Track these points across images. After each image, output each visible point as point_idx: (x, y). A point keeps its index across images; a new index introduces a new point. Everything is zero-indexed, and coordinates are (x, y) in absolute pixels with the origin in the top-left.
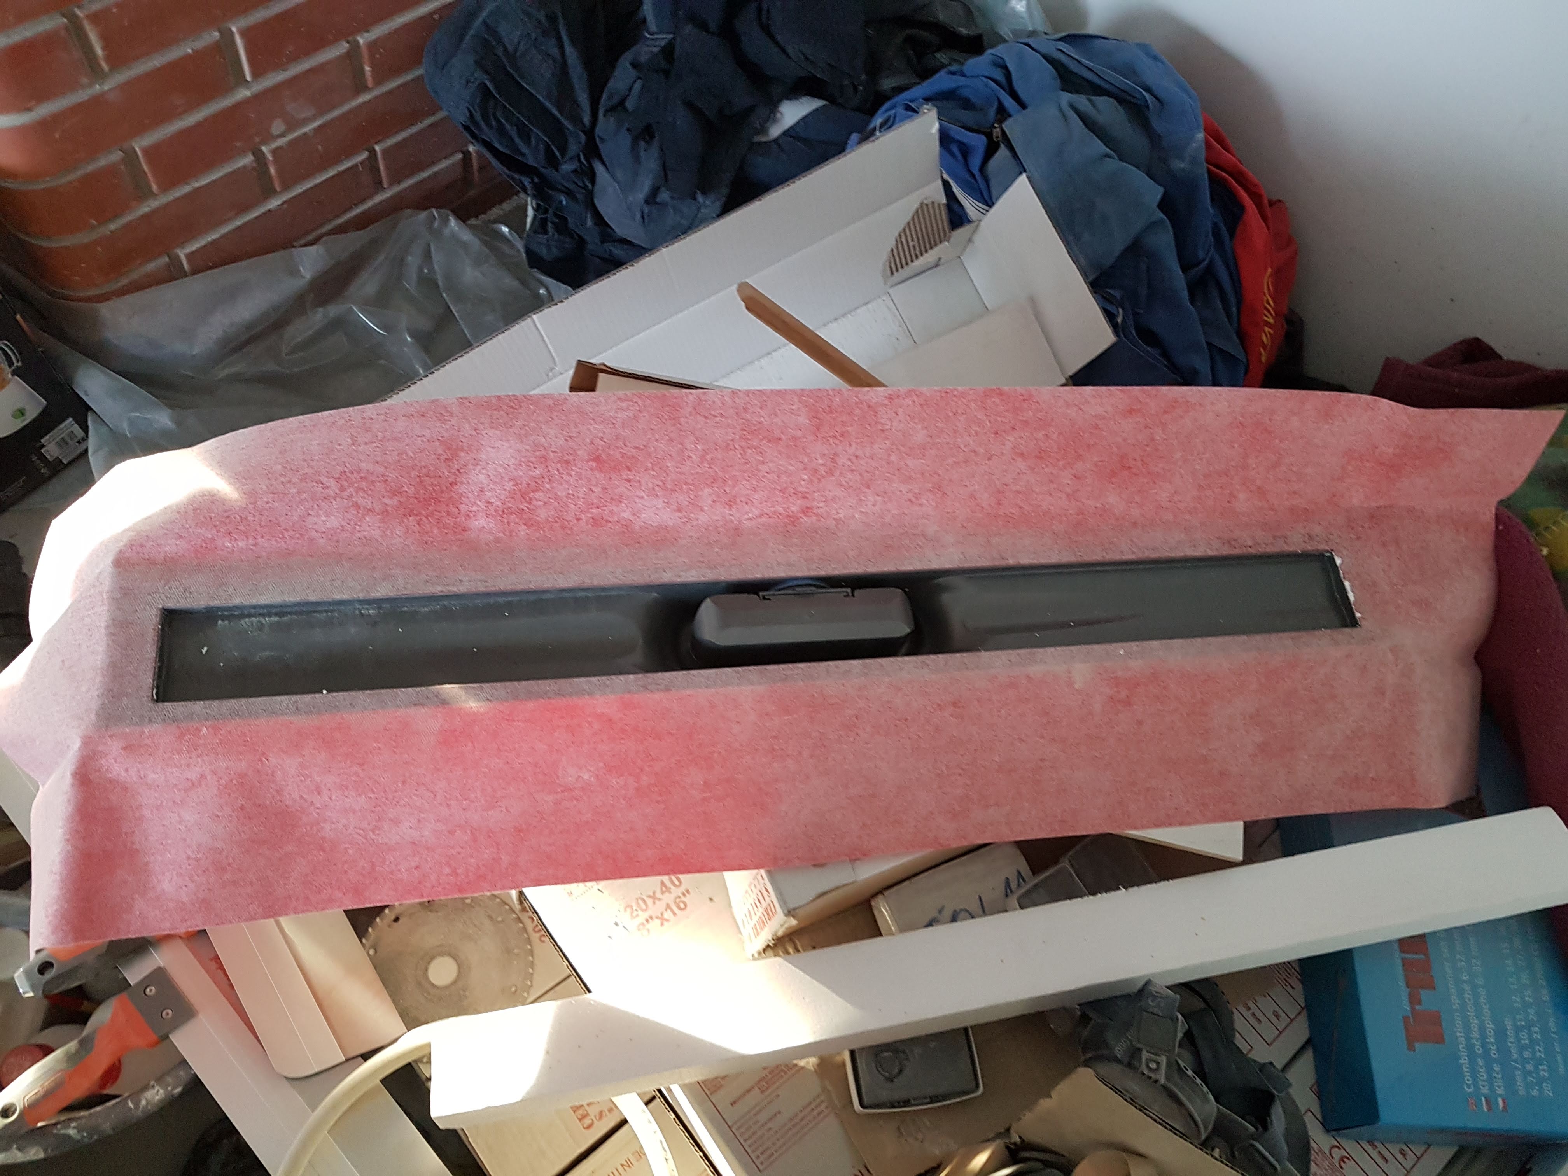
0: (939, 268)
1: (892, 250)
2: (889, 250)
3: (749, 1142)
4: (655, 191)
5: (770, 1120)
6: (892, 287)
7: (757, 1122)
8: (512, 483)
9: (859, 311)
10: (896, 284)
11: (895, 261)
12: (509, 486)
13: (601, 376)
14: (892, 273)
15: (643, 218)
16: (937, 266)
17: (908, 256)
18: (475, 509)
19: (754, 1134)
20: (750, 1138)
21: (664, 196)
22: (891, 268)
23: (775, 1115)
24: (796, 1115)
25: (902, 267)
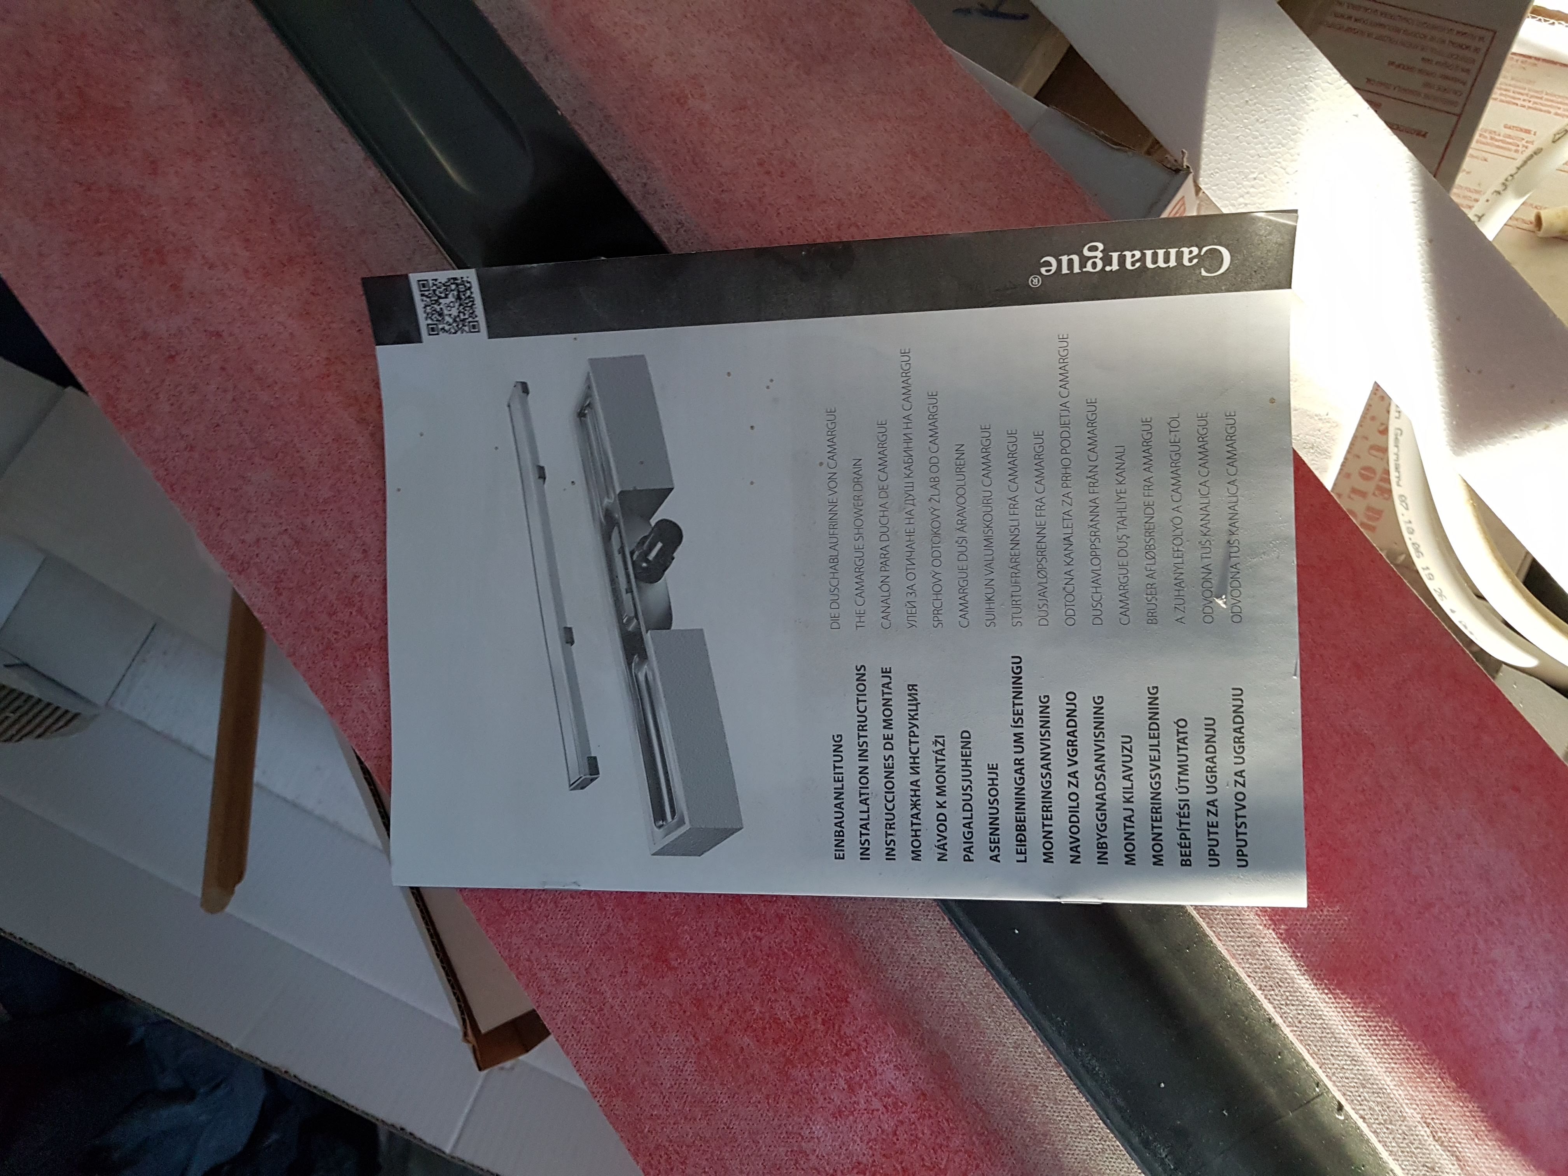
0: (27, 660)
1: (39, 736)
2: (40, 740)
3: (1462, 75)
4: (172, 1096)
5: (1410, 69)
6: (95, 705)
7: (1427, 85)
8: (794, 1072)
9: (158, 728)
10: (88, 701)
11: (54, 723)
12: (799, 1073)
13: (484, 1027)
14: (76, 715)
15: (217, 1086)
16: (27, 665)
17: (35, 710)
18: (876, 1104)
19: (1446, 77)
20: (1456, 80)
21: (168, 1081)
22: (66, 724)
23: (1399, 66)
24: (1380, 38)
25: (57, 708)
